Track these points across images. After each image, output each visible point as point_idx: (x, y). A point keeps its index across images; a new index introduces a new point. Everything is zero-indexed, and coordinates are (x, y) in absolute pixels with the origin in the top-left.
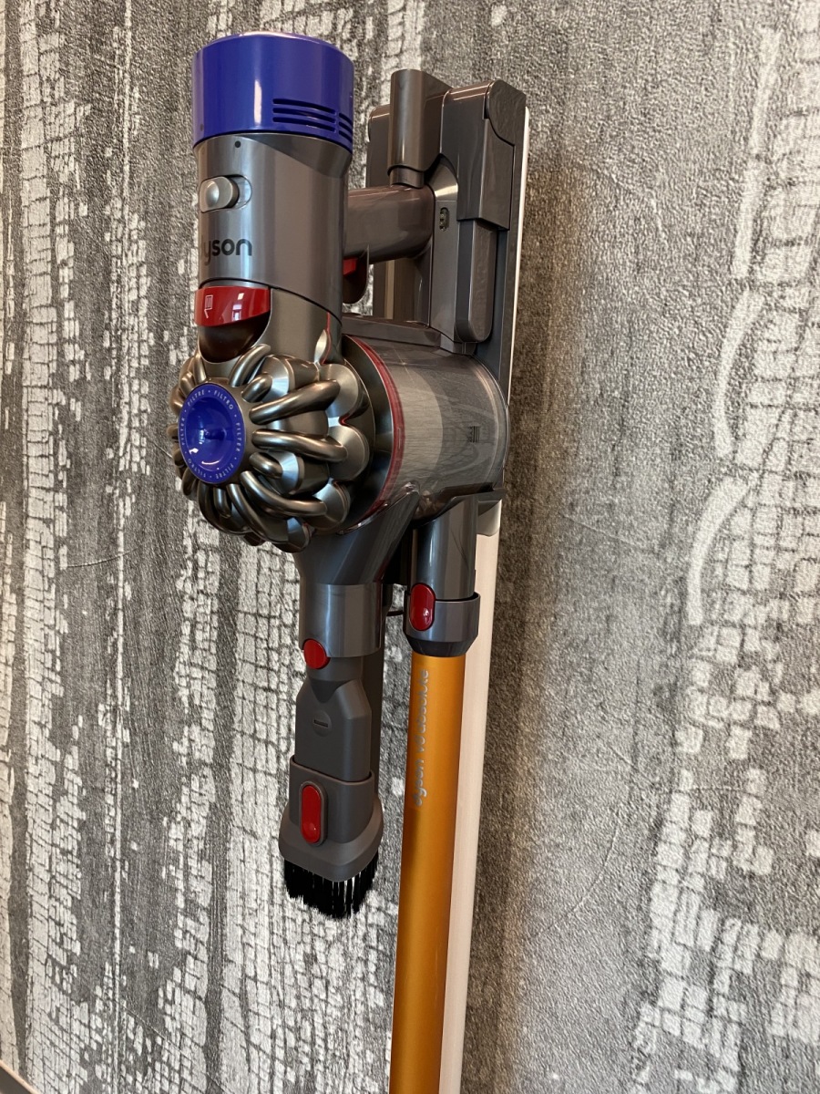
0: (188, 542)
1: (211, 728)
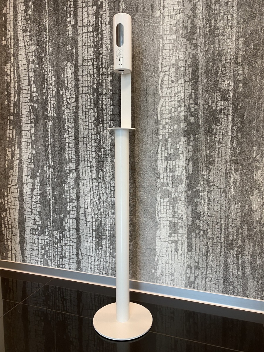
0: (66, 127)
1: (74, 162)
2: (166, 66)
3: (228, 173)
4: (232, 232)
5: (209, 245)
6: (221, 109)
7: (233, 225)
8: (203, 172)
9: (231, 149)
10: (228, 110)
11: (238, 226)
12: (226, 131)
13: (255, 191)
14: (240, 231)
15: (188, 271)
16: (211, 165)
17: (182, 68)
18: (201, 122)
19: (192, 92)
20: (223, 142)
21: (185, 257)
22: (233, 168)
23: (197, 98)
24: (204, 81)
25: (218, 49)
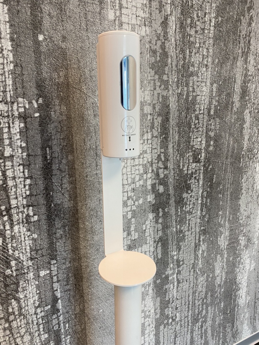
4: (198, 305)
5: (177, 330)
6: (192, 173)
8: (173, 252)
9: (200, 218)
10: (199, 173)
11: (203, 297)
13: (219, 256)
14: (204, 301)
16: (181, 241)
18: (171, 191)
19: (161, 152)
20: (193, 212)
22: (201, 239)
23: (167, 160)
24: (175, 137)
25: (191, 93)
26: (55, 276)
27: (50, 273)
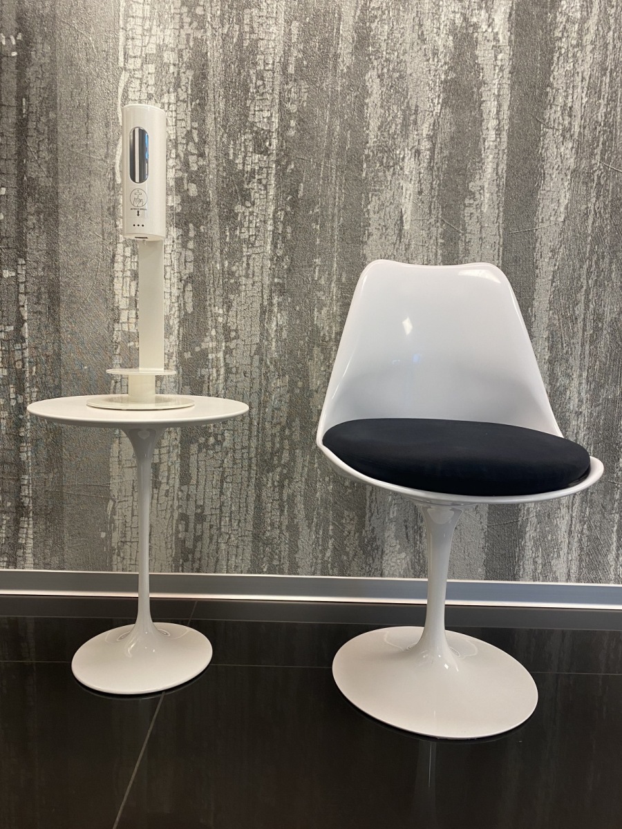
2: (135, 57)
3: (265, 312)
4: (272, 435)
5: (225, 465)
6: (253, 171)
7: (275, 421)
8: (217, 308)
9: (272, 260)
11: (284, 423)
12: (262, 219)
13: (316, 350)
14: (286, 433)
15: (181, 528)
16: (232, 292)
17: (172, 69)
18: (212, 195)
19: (192, 128)
20: (257, 244)
21: (176, 498)
22: (275, 301)
23: (204, 142)
24: (219, 103)
25: (248, 35)
26: (22, 283)
27: (16, 278)
